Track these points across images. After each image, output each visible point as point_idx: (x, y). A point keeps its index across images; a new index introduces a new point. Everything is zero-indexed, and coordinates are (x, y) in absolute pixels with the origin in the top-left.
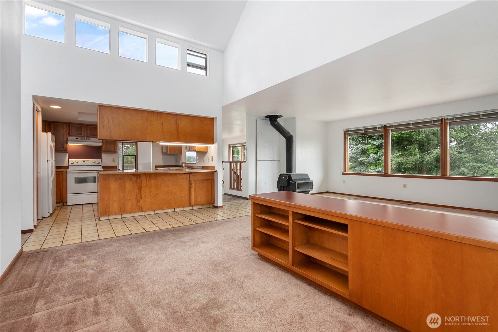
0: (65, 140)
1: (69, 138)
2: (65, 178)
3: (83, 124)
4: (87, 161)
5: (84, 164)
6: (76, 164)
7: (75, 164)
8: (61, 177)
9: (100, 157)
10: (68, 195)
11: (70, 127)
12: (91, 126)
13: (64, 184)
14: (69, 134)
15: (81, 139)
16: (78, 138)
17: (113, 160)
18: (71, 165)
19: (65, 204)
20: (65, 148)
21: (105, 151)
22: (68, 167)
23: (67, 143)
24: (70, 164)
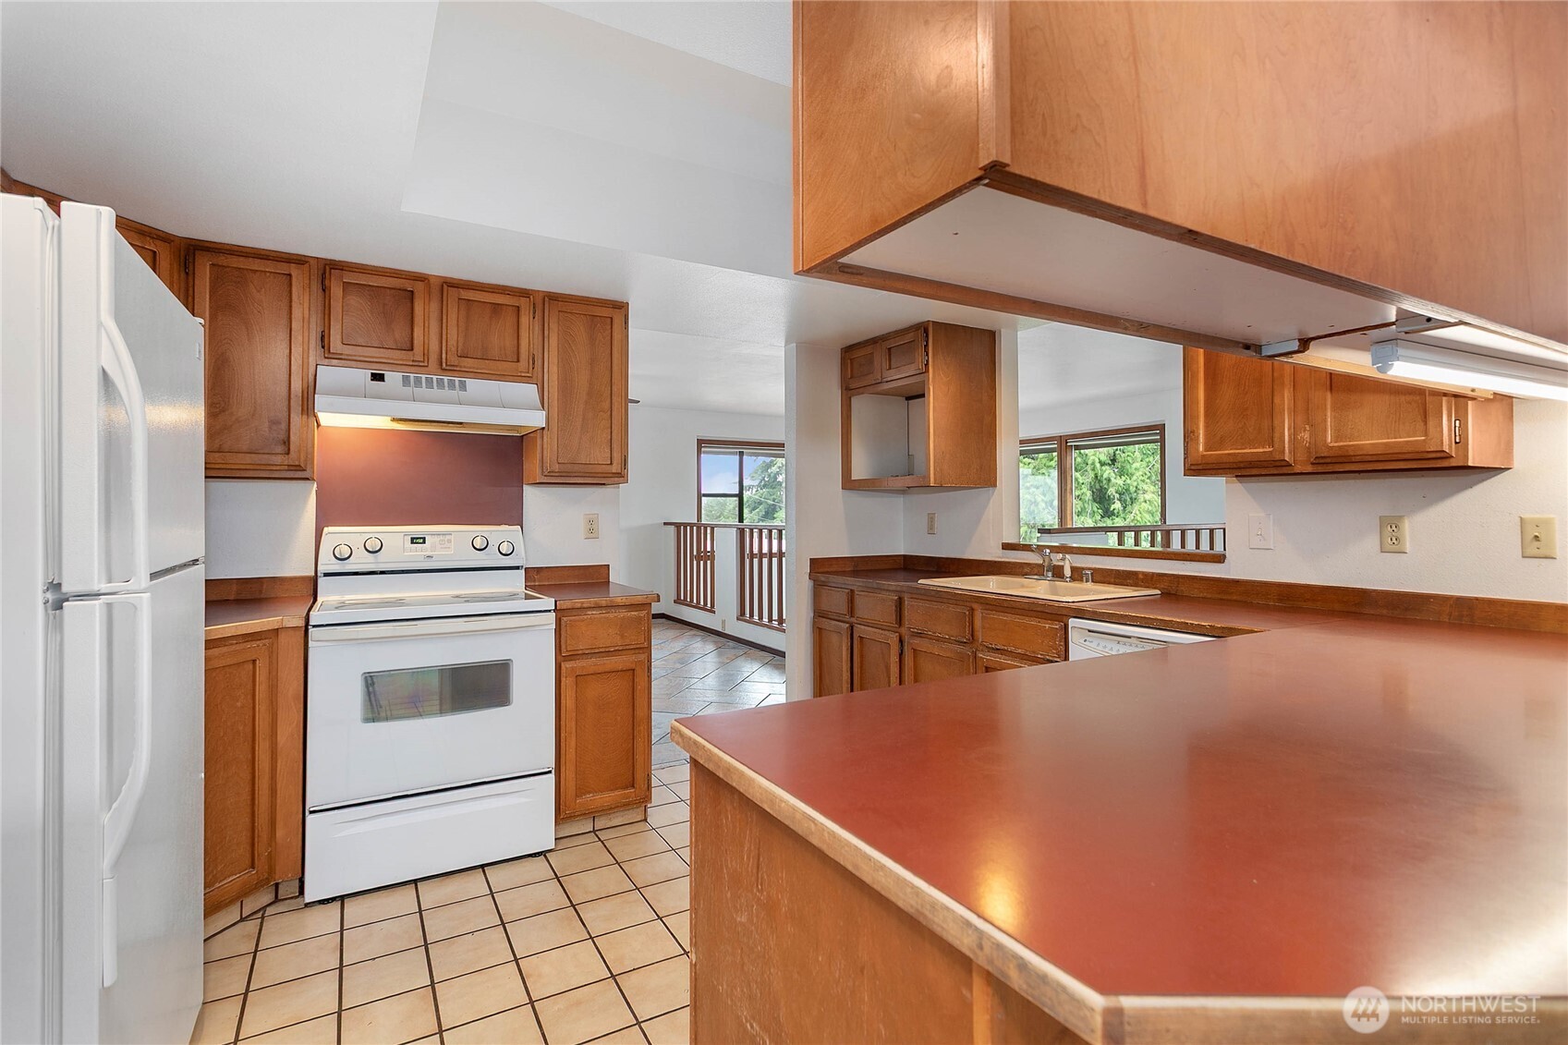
0: (297, 386)
1: (329, 375)
2: (291, 686)
3: (421, 278)
4: (436, 539)
5: (415, 556)
6: (367, 562)
7: (361, 561)
8: (261, 676)
9: (514, 516)
10: (309, 818)
11: (336, 290)
12: (466, 294)
13: (286, 731)
14: (324, 340)
15: (406, 381)
16: (388, 375)
17: (591, 531)
18: (337, 567)
19: (288, 889)
20: (292, 447)
21: (556, 467)
22: (310, 587)
23: (308, 408)
24: (327, 563)
